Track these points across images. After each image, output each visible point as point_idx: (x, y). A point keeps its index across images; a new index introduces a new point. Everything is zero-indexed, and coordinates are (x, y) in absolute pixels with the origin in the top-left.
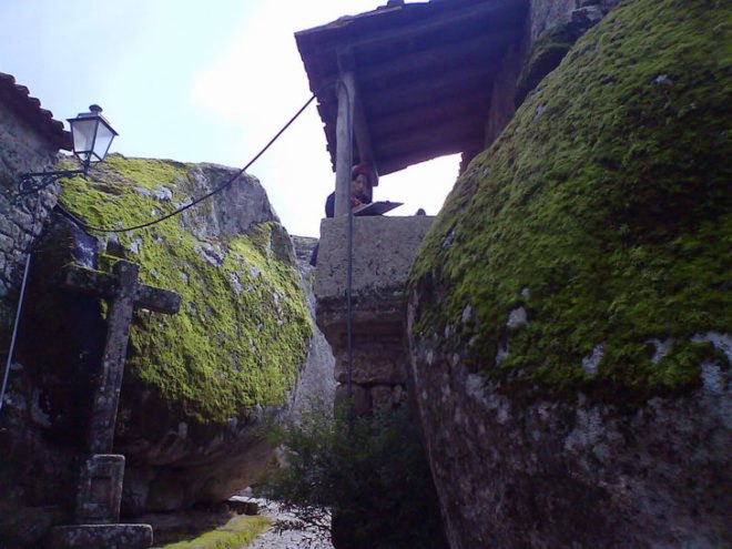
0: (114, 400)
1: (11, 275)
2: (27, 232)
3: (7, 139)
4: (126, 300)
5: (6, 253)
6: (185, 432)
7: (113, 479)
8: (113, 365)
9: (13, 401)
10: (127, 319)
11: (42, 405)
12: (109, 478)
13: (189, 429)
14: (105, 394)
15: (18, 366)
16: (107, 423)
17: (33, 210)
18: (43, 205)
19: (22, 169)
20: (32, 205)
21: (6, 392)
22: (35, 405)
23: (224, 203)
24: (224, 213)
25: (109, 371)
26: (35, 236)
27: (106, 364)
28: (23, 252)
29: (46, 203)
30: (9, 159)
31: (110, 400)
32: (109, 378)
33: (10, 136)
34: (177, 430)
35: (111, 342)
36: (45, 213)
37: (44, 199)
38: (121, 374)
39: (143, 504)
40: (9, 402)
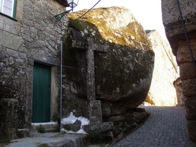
0: (94, 83)
1: (57, 48)
2: (60, 34)
3: (49, 5)
4: (91, 50)
5: (55, 41)
6: (119, 91)
7: (98, 108)
8: (91, 72)
9: (65, 87)
10: (92, 56)
11: (74, 87)
12: (97, 108)
13: (120, 90)
14: (91, 81)
15: (65, 76)
16: (93, 90)
17: (61, 26)
18: (64, 25)
19: (55, 14)
20: (60, 25)
21: (62, 84)
22: (72, 87)
23: (120, 18)
24: (120, 21)
25: (90, 74)
26: (63, 35)
27: (89, 72)
28: (60, 40)
29: (64, 24)
30: (50, 12)
31: (92, 83)
32: (91, 76)
33: (50, 5)
34: (116, 90)
35: (89, 64)
36: (64, 28)
37: (64, 23)
38: (94, 74)
39: (110, 114)
40: (64, 87)
